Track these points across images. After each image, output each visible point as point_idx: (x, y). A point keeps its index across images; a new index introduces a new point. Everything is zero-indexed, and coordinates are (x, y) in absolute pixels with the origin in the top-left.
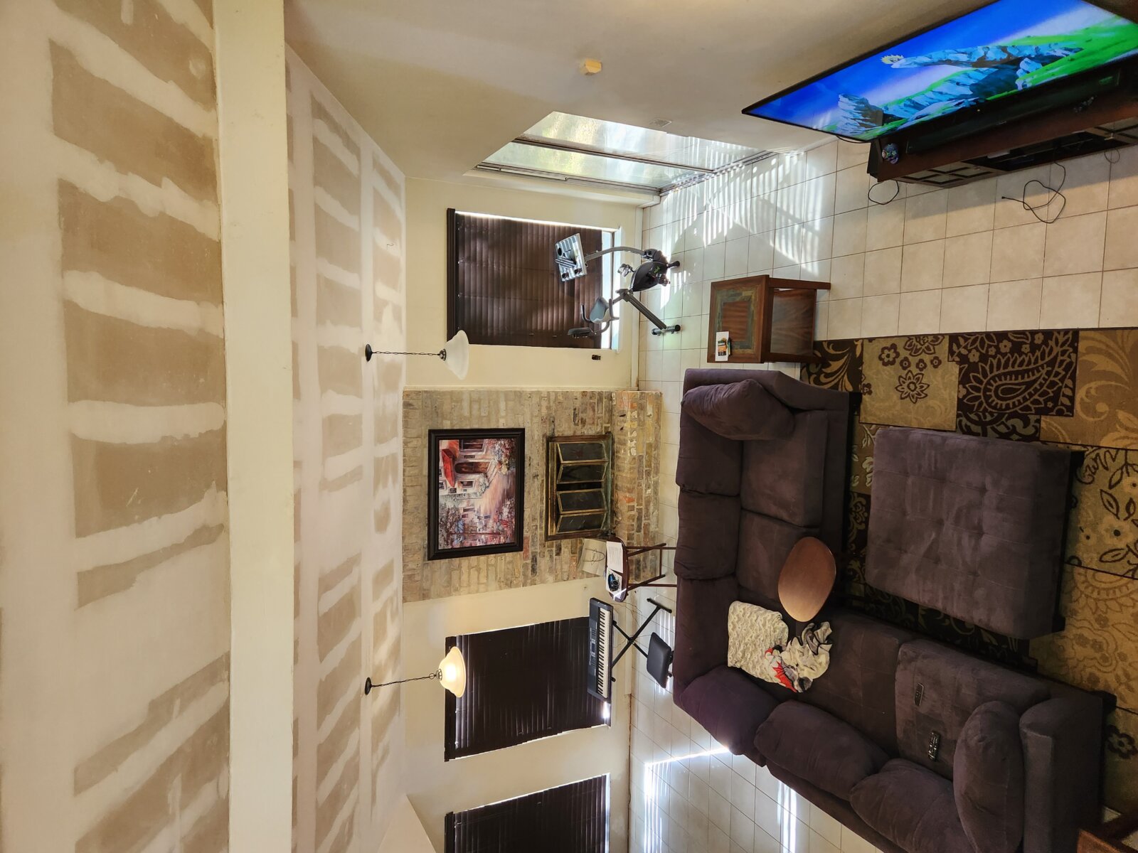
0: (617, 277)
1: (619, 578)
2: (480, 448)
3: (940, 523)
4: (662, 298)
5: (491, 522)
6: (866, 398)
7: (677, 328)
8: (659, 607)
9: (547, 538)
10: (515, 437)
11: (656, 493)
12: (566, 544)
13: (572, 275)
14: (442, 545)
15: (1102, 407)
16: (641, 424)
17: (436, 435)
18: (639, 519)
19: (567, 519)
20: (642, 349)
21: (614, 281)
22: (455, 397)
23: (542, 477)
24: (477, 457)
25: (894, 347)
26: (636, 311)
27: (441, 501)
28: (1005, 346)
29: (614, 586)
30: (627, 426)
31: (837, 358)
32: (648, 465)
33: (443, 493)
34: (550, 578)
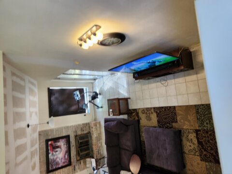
0: (88, 97)
1: (95, 168)
2: (59, 142)
3: (159, 148)
4: (98, 101)
5: (63, 160)
6: (141, 121)
7: (102, 107)
8: (105, 172)
9: (77, 160)
10: (67, 138)
11: (101, 144)
12: (82, 161)
13: (78, 99)
14: (50, 169)
15: (182, 121)
16: (97, 129)
17: (47, 141)
18: (98, 152)
19: (81, 155)
20: (95, 112)
21: (87, 99)
22: (52, 130)
23: (75, 146)
24: (58, 144)
25: (144, 110)
26: (93, 105)
27: (50, 157)
28: (163, 110)
29: (94, 170)
30: (93, 130)
31: (134, 113)
32: (99, 138)
33: (50, 155)
34: (79, 171)
